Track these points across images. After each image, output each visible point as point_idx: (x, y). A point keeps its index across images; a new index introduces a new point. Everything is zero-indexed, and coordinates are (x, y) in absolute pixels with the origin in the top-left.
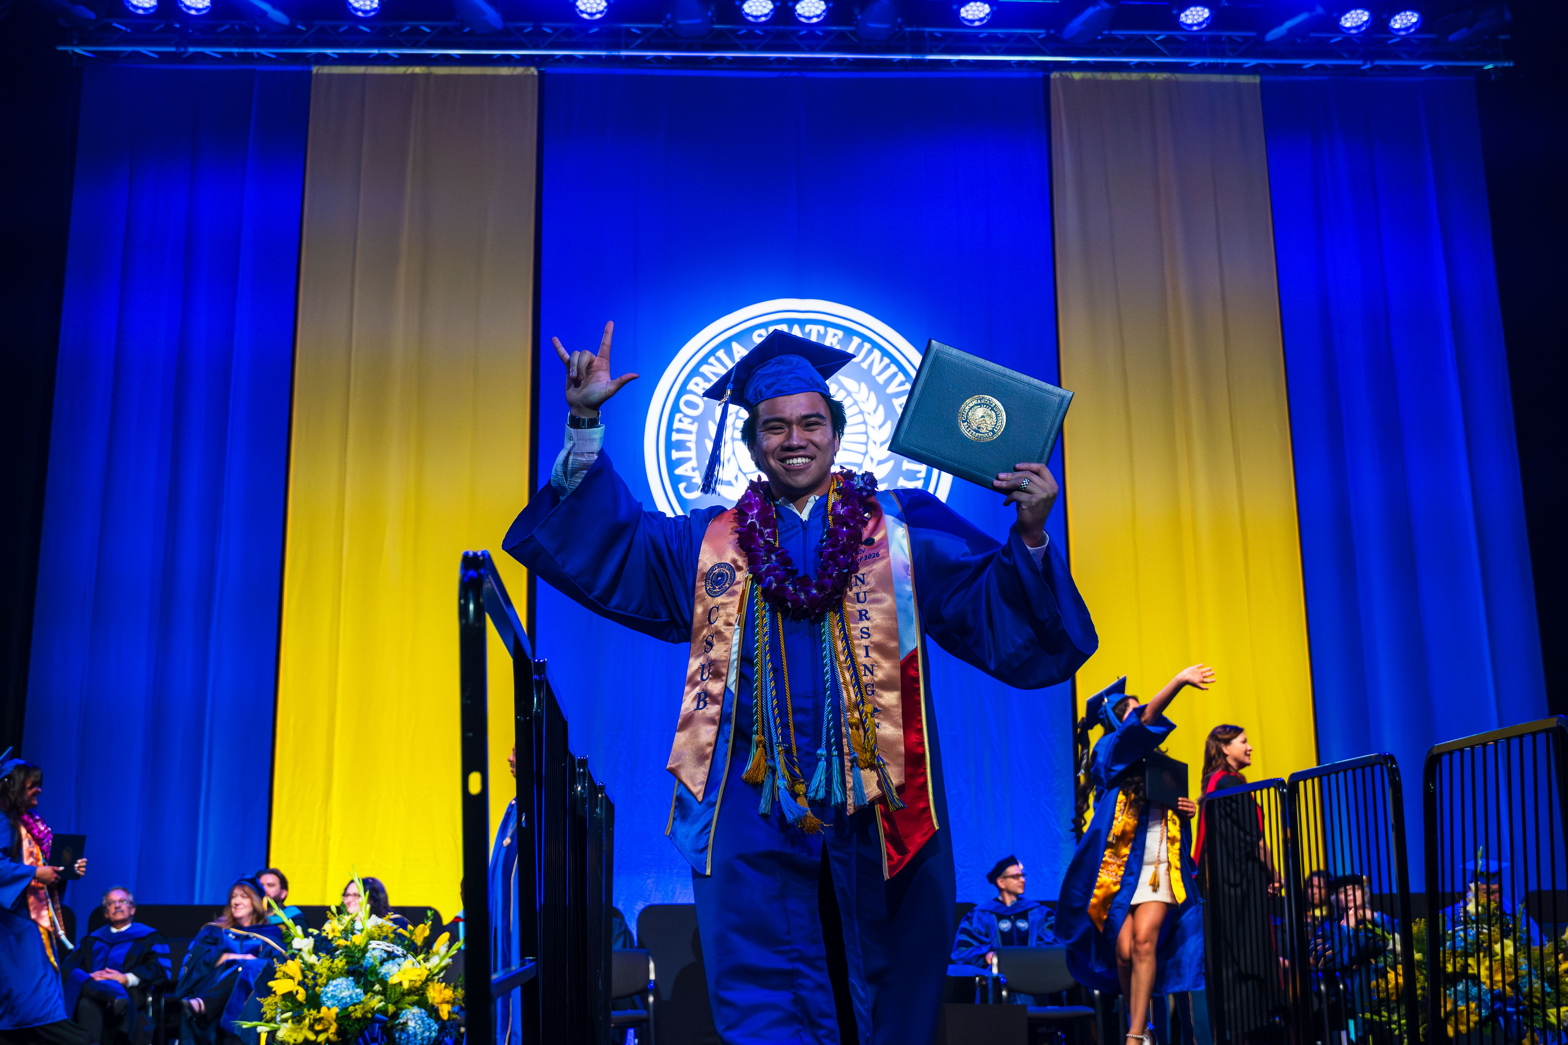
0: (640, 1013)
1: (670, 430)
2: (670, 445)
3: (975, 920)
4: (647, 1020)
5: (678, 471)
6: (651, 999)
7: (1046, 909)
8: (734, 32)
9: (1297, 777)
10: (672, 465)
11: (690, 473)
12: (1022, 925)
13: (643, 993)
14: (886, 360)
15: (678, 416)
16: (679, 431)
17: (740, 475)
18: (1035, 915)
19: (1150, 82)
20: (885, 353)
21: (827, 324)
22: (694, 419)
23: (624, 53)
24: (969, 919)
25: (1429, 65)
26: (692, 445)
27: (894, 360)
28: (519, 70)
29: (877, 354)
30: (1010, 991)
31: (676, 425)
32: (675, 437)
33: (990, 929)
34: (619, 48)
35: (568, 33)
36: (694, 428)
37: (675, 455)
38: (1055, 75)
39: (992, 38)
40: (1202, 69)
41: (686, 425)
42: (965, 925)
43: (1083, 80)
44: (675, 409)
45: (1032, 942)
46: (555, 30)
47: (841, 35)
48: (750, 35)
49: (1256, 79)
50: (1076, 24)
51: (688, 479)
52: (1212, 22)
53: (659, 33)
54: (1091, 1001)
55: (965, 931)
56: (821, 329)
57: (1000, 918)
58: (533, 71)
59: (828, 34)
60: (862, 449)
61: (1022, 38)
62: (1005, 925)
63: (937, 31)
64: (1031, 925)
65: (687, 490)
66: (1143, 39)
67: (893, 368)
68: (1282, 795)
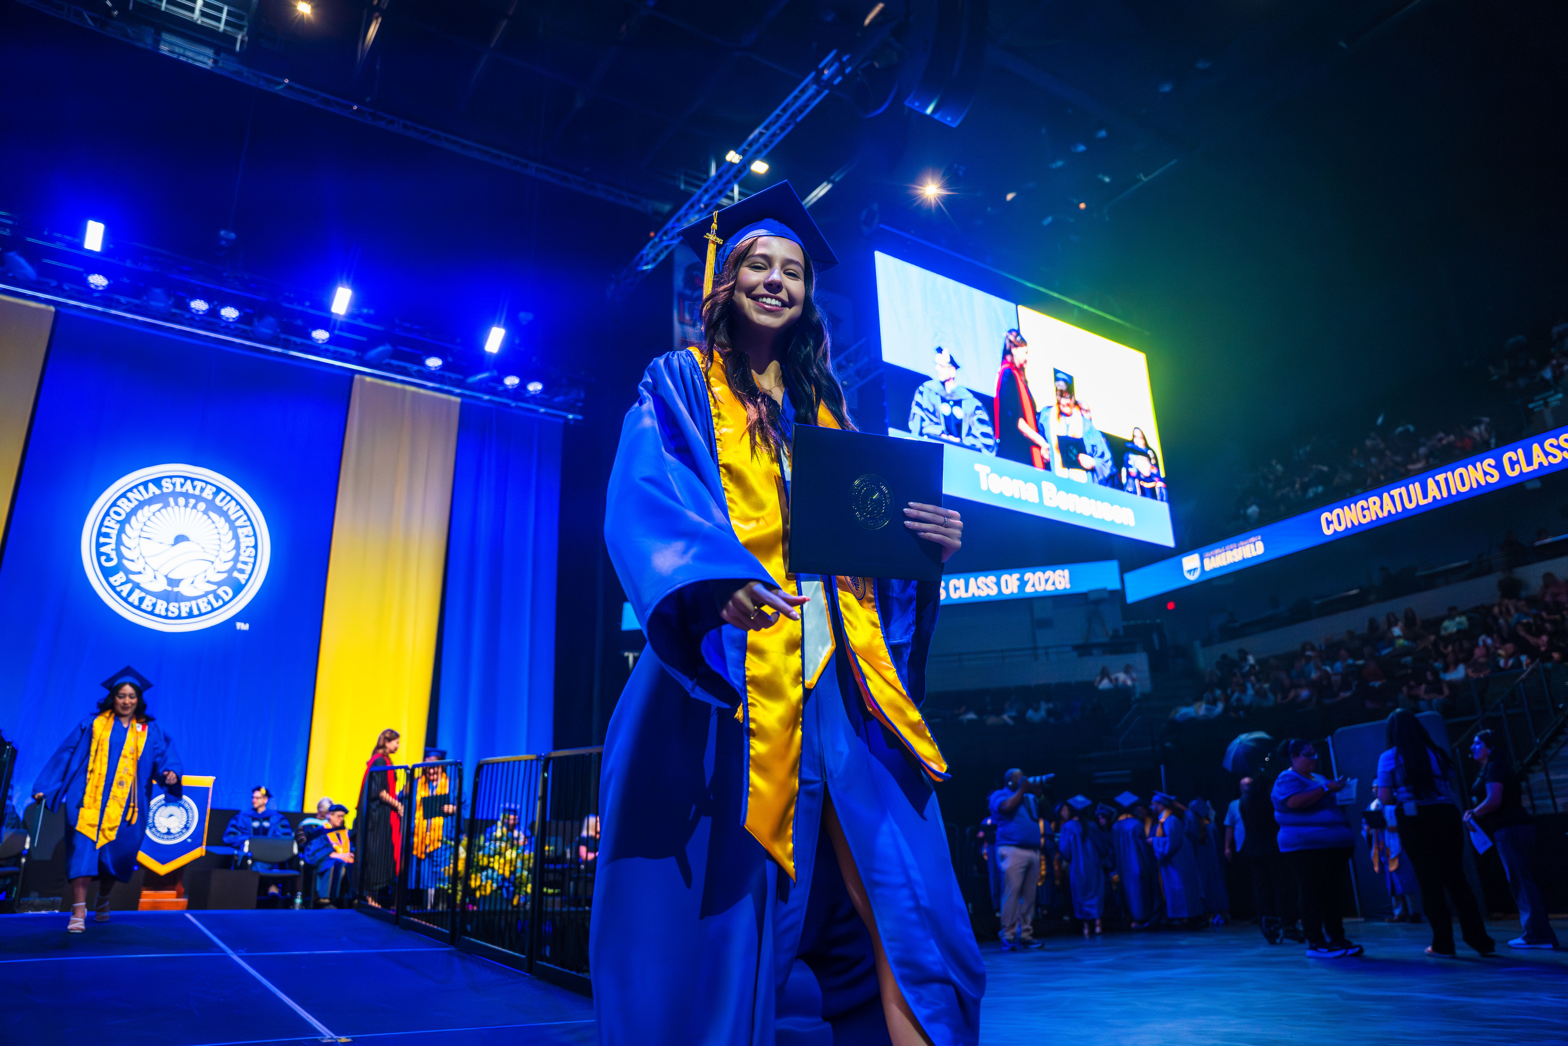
0: (16, 869)
1: (101, 525)
2: (100, 534)
3: (240, 820)
4: (18, 874)
5: (103, 549)
6: (23, 860)
7: (281, 816)
8: (182, 316)
9: (415, 766)
10: (99, 545)
11: (109, 552)
12: (266, 824)
13: (20, 856)
14: (238, 507)
15: (108, 518)
16: (107, 527)
17: (141, 558)
18: (274, 819)
19: (404, 391)
20: (238, 503)
21: (207, 483)
22: (118, 522)
23: (113, 312)
24: (236, 819)
25: (542, 410)
26: (114, 536)
27: (242, 508)
28: (42, 306)
29: (233, 503)
30: (254, 861)
31: (106, 523)
32: (104, 530)
33: (248, 826)
34: (110, 307)
35: (79, 292)
36: (117, 526)
37: (102, 540)
38: (357, 376)
39: (327, 350)
40: (433, 389)
41: (112, 524)
42: (233, 822)
43: (371, 383)
44: (107, 514)
45: (270, 833)
46: (71, 289)
47: (245, 331)
48: (192, 319)
49: (458, 400)
50: (373, 353)
51: (107, 555)
52: (443, 368)
53: (136, 305)
54: (298, 867)
55: (234, 826)
56: (204, 484)
57: (254, 819)
58: (52, 308)
59: (236, 328)
60: (216, 553)
61: (343, 354)
62: (256, 824)
63: (298, 340)
64: (271, 825)
65: (106, 561)
66: (405, 368)
67: (242, 512)
68: (407, 774)
